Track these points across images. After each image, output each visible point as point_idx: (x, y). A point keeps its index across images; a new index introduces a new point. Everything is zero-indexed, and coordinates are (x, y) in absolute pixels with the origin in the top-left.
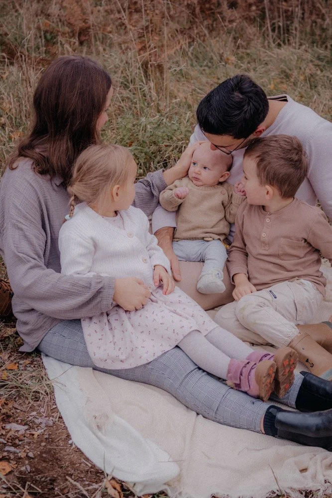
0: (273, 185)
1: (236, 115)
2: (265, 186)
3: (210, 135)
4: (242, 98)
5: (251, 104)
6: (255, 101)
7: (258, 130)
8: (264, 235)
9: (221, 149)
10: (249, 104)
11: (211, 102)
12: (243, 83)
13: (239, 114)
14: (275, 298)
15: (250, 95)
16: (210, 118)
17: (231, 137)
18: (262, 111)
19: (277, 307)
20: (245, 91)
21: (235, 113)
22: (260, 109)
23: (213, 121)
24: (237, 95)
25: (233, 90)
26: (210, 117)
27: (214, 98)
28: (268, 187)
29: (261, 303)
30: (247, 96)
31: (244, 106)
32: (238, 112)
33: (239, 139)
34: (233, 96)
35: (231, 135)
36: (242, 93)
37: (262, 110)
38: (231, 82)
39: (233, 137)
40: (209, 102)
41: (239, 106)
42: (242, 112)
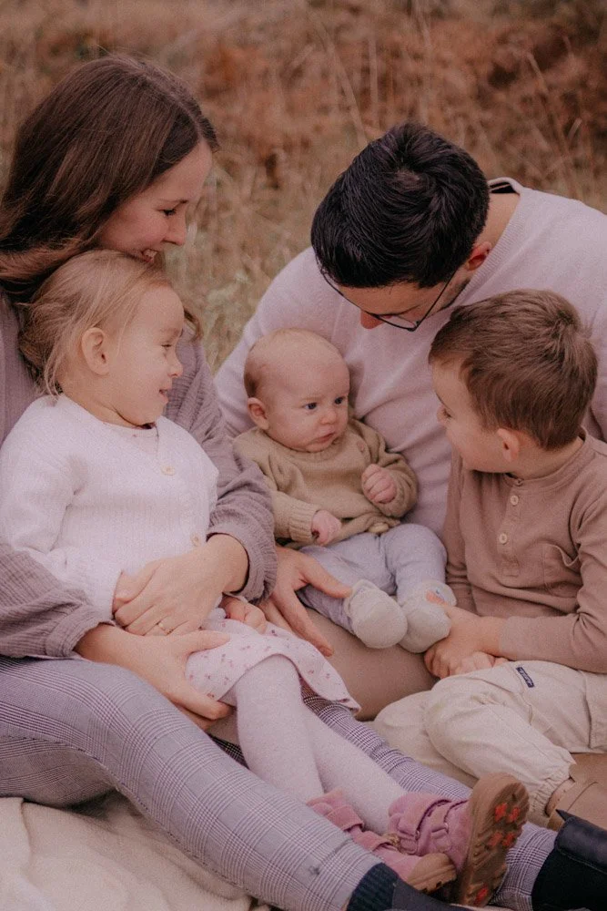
0: (516, 428)
1: (413, 228)
2: (495, 430)
3: (358, 291)
4: (419, 182)
5: (446, 191)
6: (453, 182)
7: (475, 254)
8: (502, 538)
9: (392, 320)
10: (441, 193)
11: (344, 207)
12: (415, 144)
13: (422, 223)
14: (531, 685)
15: (441, 168)
16: (352, 249)
17: (411, 286)
18: (476, 203)
19: (534, 709)
20: (422, 161)
21: (411, 223)
22: (472, 199)
23: (359, 255)
24: (407, 178)
25: (392, 165)
26: (348, 244)
27: (350, 195)
28: (504, 434)
29: (485, 694)
30: (432, 174)
31: (429, 200)
32: (418, 218)
33: (431, 285)
34: (395, 180)
35: (410, 281)
36: (418, 168)
37: (475, 201)
38: (383, 146)
39: (417, 284)
40: (340, 207)
41: (418, 202)
42: (427, 216)
